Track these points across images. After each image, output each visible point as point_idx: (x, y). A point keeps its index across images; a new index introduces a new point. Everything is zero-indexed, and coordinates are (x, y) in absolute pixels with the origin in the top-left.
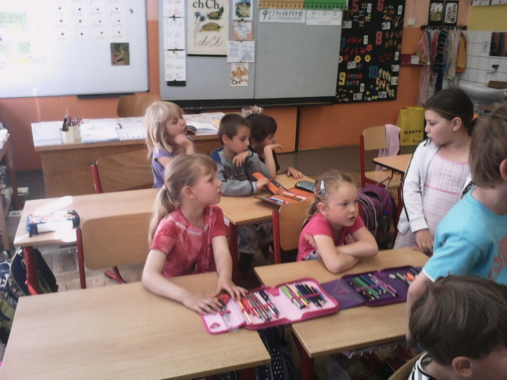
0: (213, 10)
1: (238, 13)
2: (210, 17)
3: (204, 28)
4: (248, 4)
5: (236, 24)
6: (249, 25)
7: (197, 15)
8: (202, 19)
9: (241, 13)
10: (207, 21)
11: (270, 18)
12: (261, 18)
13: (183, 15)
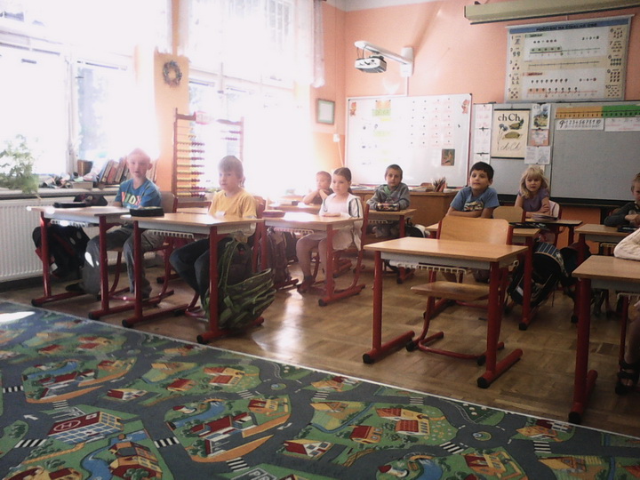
0: (514, 122)
1: (536, 124)
2: (512, 127)
3: (507, 136)
4: (546, 116)
5: (534, 132)
6: (546, 133)
7: (501, 126)
8: (505, 129)
9: (539, 123)
10: (509, 131)
11: (566, 126)
12: (558, 127)
13: (490, 127)
